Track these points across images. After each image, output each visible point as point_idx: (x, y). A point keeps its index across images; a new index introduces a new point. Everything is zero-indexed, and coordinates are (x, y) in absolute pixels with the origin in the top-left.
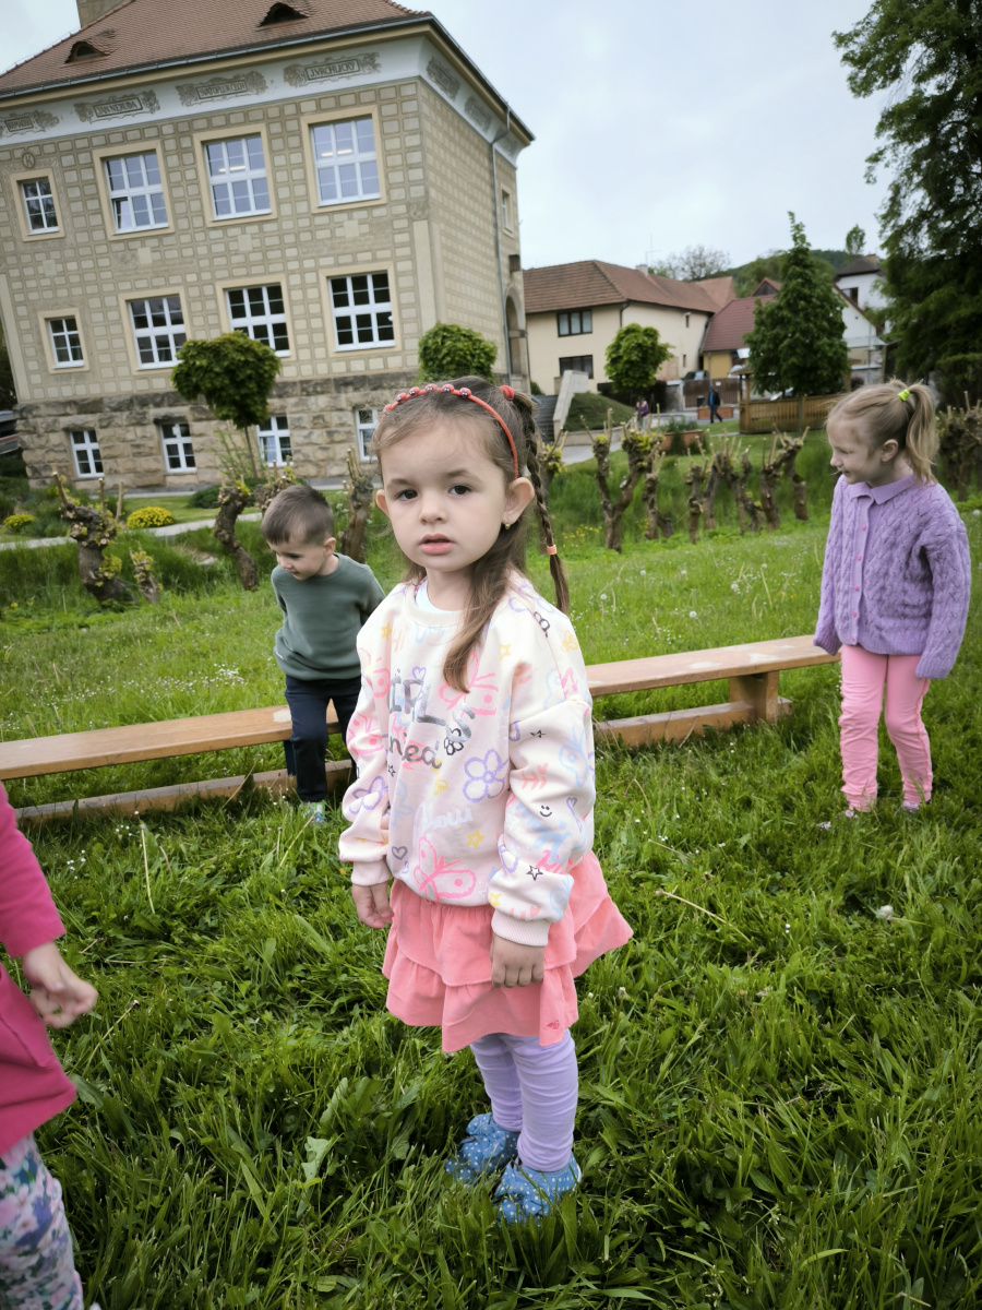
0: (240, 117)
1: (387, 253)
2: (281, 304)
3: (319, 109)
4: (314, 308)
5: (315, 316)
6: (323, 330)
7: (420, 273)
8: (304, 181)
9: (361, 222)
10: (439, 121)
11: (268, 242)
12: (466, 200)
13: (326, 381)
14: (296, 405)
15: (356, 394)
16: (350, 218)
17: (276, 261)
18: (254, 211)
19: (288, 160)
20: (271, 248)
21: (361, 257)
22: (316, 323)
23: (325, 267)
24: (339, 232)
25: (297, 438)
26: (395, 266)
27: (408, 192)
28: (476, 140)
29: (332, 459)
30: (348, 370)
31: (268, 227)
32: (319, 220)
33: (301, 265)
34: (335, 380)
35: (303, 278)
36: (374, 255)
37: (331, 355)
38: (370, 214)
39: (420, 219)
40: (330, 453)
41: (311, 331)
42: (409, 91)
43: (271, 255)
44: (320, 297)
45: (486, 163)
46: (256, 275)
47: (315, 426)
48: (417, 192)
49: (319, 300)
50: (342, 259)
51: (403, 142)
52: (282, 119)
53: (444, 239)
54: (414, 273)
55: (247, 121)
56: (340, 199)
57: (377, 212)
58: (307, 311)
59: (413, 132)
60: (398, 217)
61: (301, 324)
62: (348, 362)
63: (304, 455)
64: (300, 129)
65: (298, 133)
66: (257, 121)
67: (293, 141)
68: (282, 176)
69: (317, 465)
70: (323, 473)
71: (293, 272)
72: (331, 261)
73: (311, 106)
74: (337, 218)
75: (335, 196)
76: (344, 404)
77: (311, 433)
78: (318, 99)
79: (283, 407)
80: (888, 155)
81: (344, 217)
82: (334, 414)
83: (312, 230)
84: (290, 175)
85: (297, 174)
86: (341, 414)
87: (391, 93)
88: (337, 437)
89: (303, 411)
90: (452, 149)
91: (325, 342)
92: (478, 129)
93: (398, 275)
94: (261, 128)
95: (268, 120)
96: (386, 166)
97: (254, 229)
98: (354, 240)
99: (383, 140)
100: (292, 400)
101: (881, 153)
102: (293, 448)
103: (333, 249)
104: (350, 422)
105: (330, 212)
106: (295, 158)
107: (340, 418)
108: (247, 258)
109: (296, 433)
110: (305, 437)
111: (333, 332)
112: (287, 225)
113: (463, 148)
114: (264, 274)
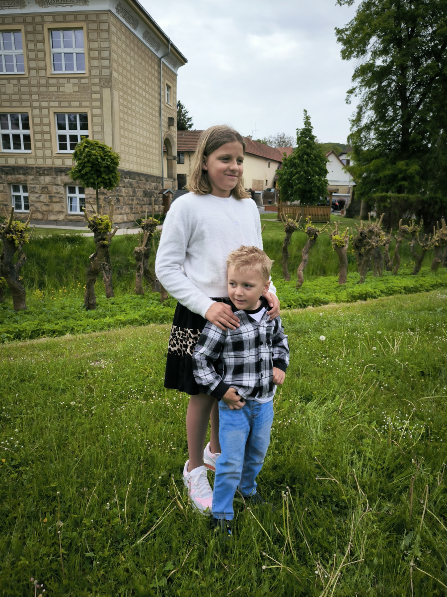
0: (11, 20)
1: (88, 104)
2: (28, 124)
3: (54, 21)
4: (46, 129)
5: (46, 133)
6: (50, 141)
7: (105, 116)
8: (44, 59)
9: (74, 85)
10: (124, 38)
11: (23, 89)
12: (140, 84)
13: (51, 169)
14: (33, 180)
15: (66, 177)
16: (68, 82)
17: (26, 100)
18: (16, 72)
19: (36, 46)
20: (24, 93)
21: (73, 104)
22: (47, 137)
23: (53, 107)
24: (62, 89)
25: (32, 198)
26: (92, 111)
27: (100, 72)
28: (150, 54)
29: (51, 211)
30: (63, 164)
31: (23, 82)
32: (51, 81)
33: (40, 104)
34: (55, 168)
35: (41, 112)
36: (80, 104)
37: (54, 155)
38: (79, 81)
39: (106, 87)
40: (50, 208)
41: (43, 141)
42: (104, 17)
43: (24, 97)
44: (50, 123)
45: (156, 67)
46: (15, 107)
47: (42, 192)
48: (105, 72)
49: (49, 125)
50: (63, 104)
51: (99, 45)
52: (34, 24)
53: (121, 101)
54: (102, 115)
55: (14, 23)
56: (64, 71)
57: (83, 81)
58: (42, 129)
59: (105, 40)
60: (95, 85)
61: (38, 137)
62: (63, 160)
63: (36, 207)
64: (43, 31)
65: (42, 33)
66: (19, 23)
67: (39, 37)
68: (32, 55)
69: (42, 213)
70: (46, 218)
71: (35, 108)
72: (56, 104)
73: (50, 19)
74: (61, 81)
75: (61, 70)
76: (59, 183)
77: (40, 196)
78: (54, 15)
79: (26, 180)
80: (357, 90)
81: (65, 81)
82: (54, 187)
83: (47, 86)
84: (36, 55)
85: (40, 55)
86: (58, 187)
87: (94, 18)
88: (54, 200)
89: (36, 183)
90: (132, 54)
91: (51, 147)
92: (151, 48)
93: (93, 116)
94: (21, 27)
95: (26, 24)
96: (89, 57)
97: (15, 82)
98: (70, 94)
99: (89, 42)
100: (31, 177)
101: (354, 89)
102: (30, 203)
103: (58, 97)
104: (63, 192)
105: (58, 78)
106: (40, 46)
107: (57, 189)
108: (10, 97)
109: (31, 195)
110: (37, 198)
111: (56, 143)
112: (34, 82)
113: (140, 56)
114: (19, 107)
